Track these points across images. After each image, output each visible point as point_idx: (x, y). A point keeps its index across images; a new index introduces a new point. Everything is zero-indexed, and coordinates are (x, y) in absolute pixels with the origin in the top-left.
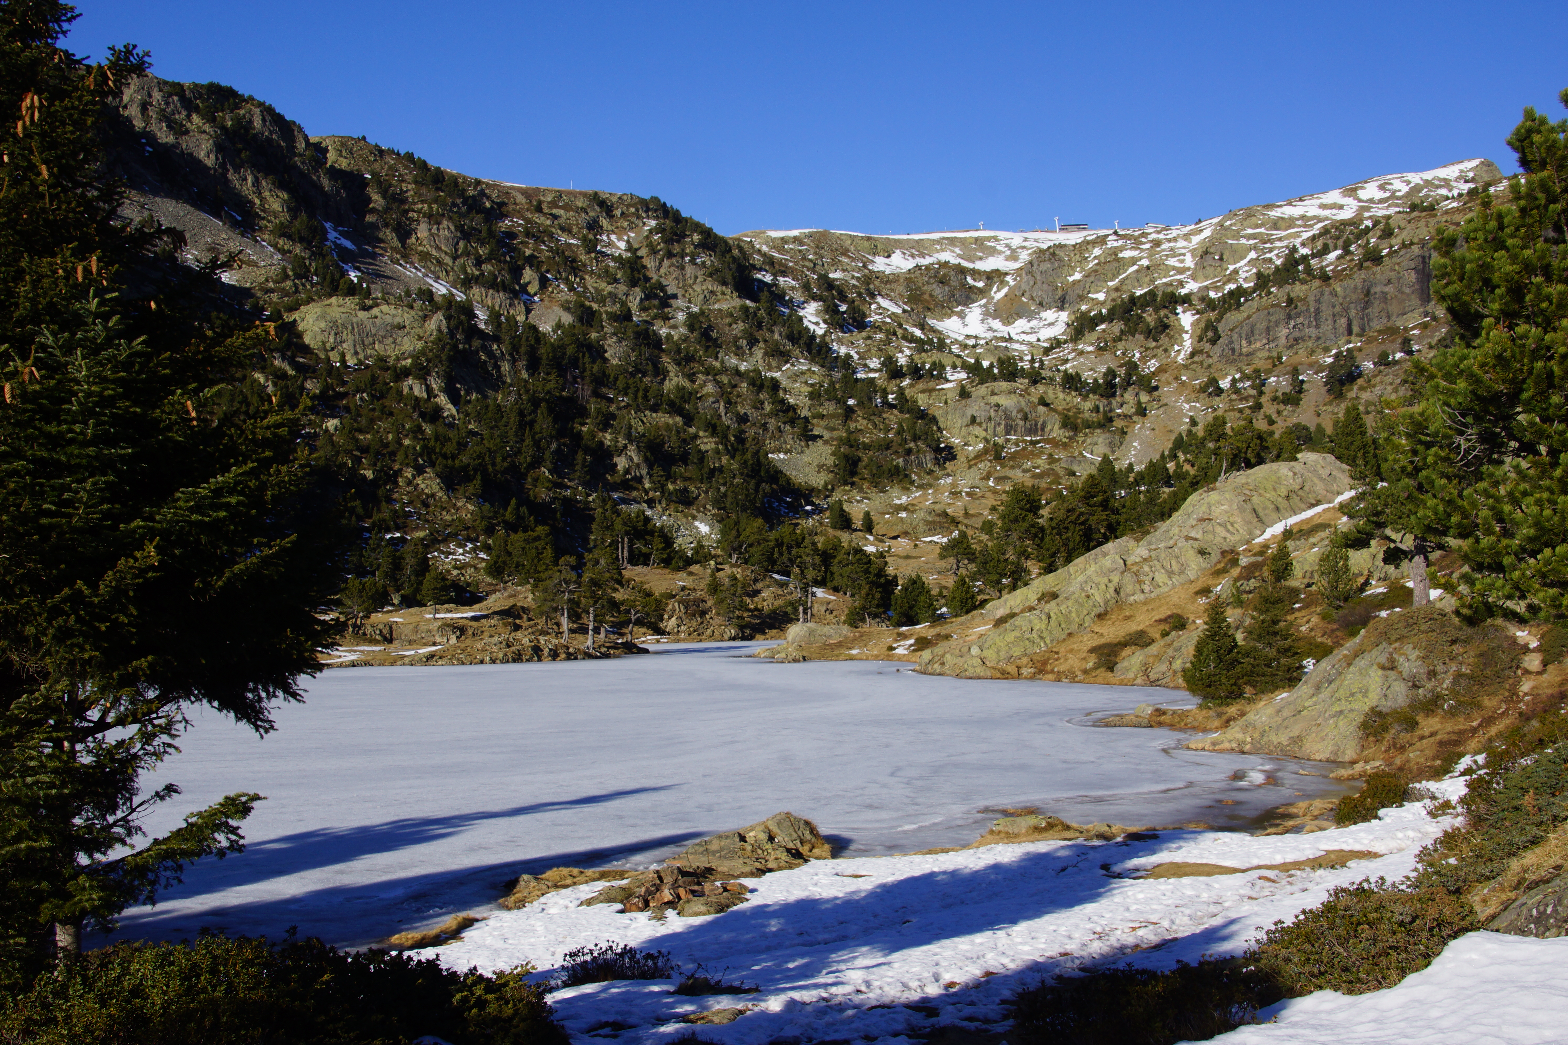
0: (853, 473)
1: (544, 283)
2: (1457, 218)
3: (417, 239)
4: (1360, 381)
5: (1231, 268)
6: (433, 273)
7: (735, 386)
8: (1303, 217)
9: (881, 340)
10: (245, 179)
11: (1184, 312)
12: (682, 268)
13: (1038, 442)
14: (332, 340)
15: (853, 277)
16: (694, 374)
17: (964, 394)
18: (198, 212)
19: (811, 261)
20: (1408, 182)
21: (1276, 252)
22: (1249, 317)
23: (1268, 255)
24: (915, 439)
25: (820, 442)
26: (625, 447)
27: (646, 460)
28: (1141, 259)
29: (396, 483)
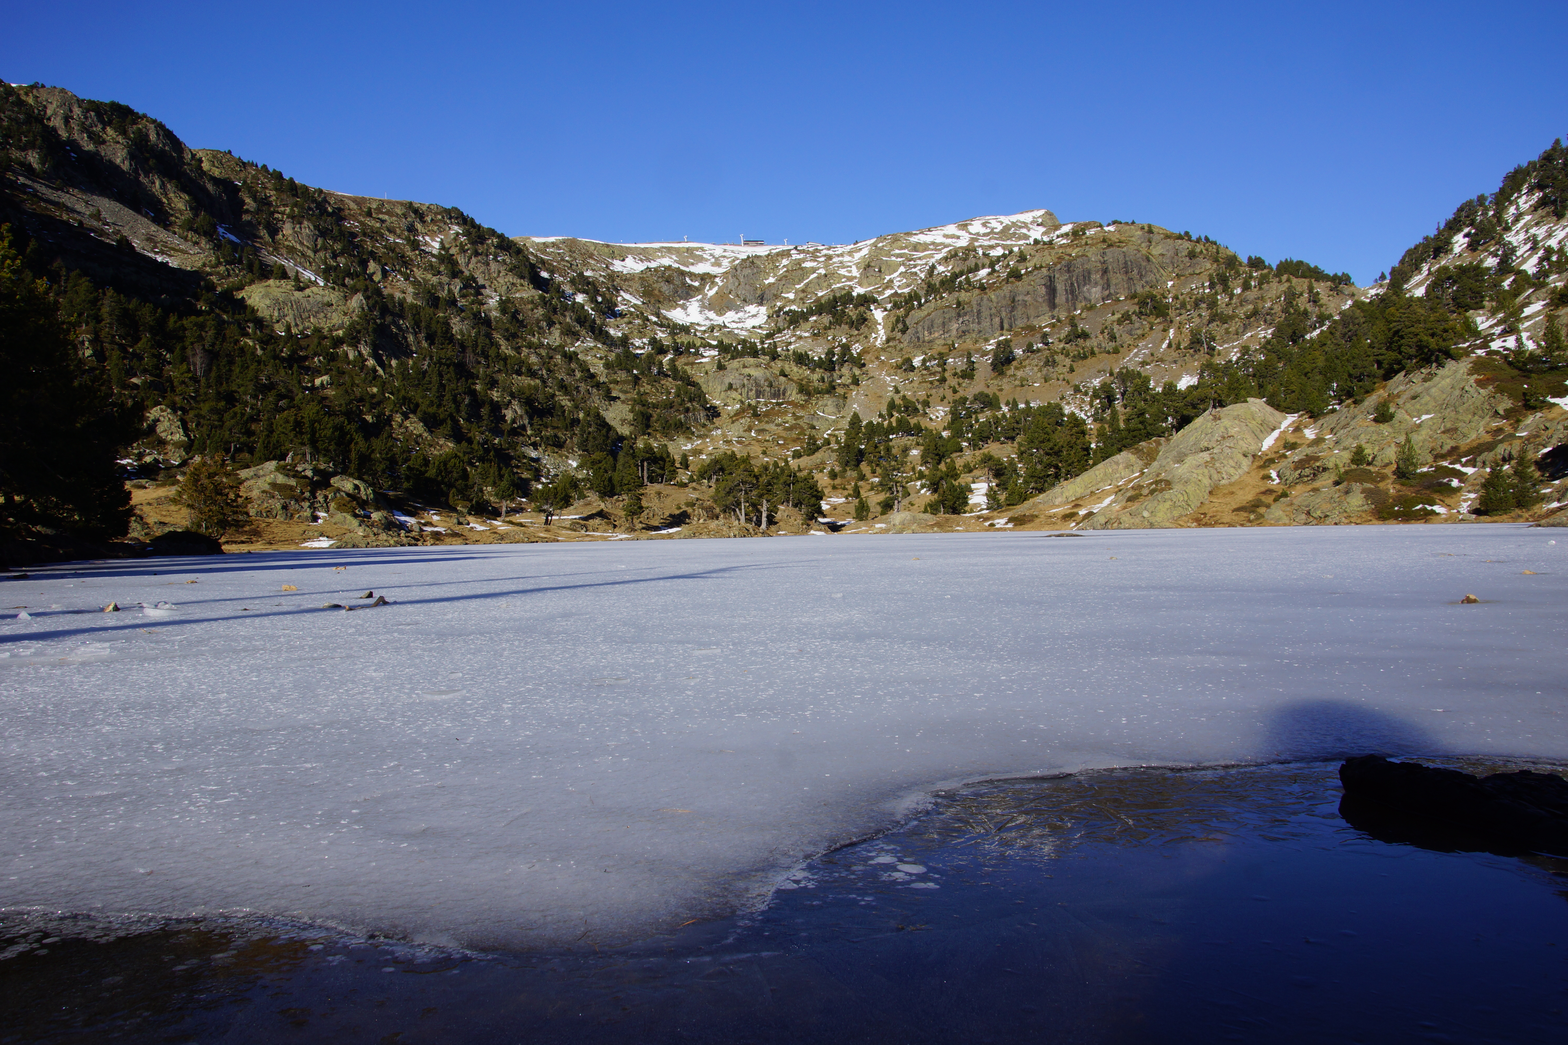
0: (648, 426)
1: (385, 274)
2: (1069, 250)
3: (284, 236)
5: (888, 278)
6: (300, 263)
7: (551, 358)
8: (933, 243)
9: (639, 325)
10: (154, 183)
11: (876, 309)
12: (487, 264)
13: (782, 404)
14: (276, 314)
15: (601, 276)
16: (519, 347)
17: (721, 367)
18: (126, 209)
19: (567, 261)
20: (1002, 223)
21: (919, 268)
22: (929, 315)
23: (913, 270)
24: (691, 400)
25: (619, 402)
26: (510, 402)
27: (527, 412)
28: (819, 268)
29: (391, 426)
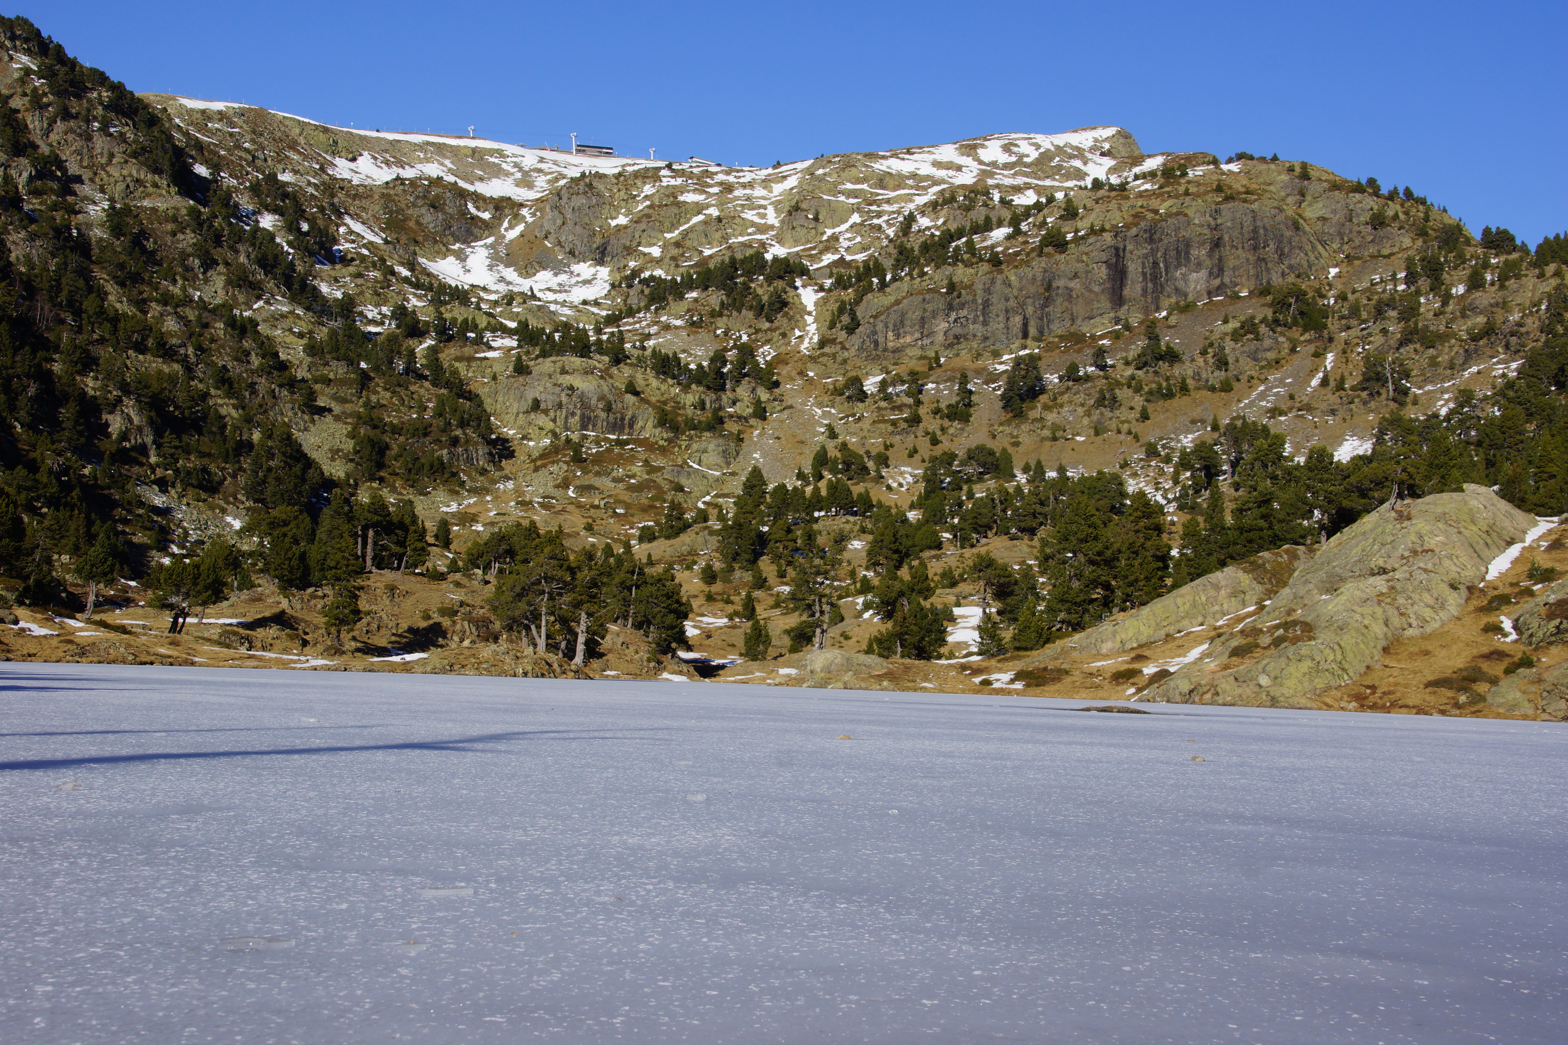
0: (381, 466)
2: (1154, 203)
4: (1043, 398)
5: (829, 232)
7: (206, 326)
8: (914, 176)
9: (376, 281)
11: (804, 286)
12: (89, 138)
13: (627, 442)
15: (309, 184)
16: (144, 301)
17: (521, 369)
19: (247, 150)
20: (1038, 147)
21: (885, 218)
22: (897, 302)
23: (876, 221)
24: (463, 424)
25: (329, 418)
26: (119, 401)
27: (151, 422)
28: (708, 206)
